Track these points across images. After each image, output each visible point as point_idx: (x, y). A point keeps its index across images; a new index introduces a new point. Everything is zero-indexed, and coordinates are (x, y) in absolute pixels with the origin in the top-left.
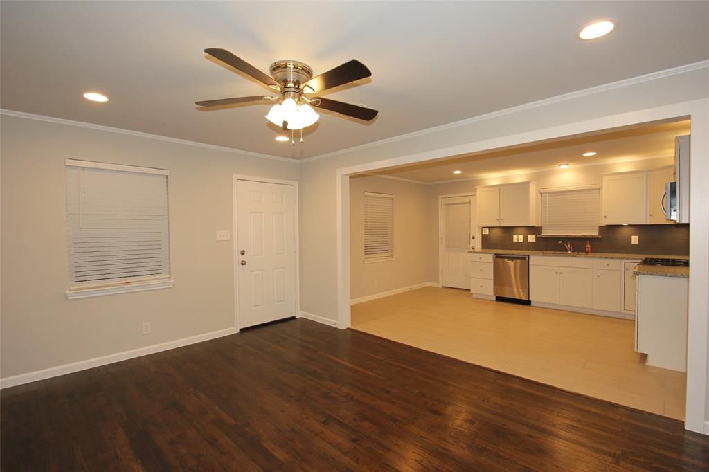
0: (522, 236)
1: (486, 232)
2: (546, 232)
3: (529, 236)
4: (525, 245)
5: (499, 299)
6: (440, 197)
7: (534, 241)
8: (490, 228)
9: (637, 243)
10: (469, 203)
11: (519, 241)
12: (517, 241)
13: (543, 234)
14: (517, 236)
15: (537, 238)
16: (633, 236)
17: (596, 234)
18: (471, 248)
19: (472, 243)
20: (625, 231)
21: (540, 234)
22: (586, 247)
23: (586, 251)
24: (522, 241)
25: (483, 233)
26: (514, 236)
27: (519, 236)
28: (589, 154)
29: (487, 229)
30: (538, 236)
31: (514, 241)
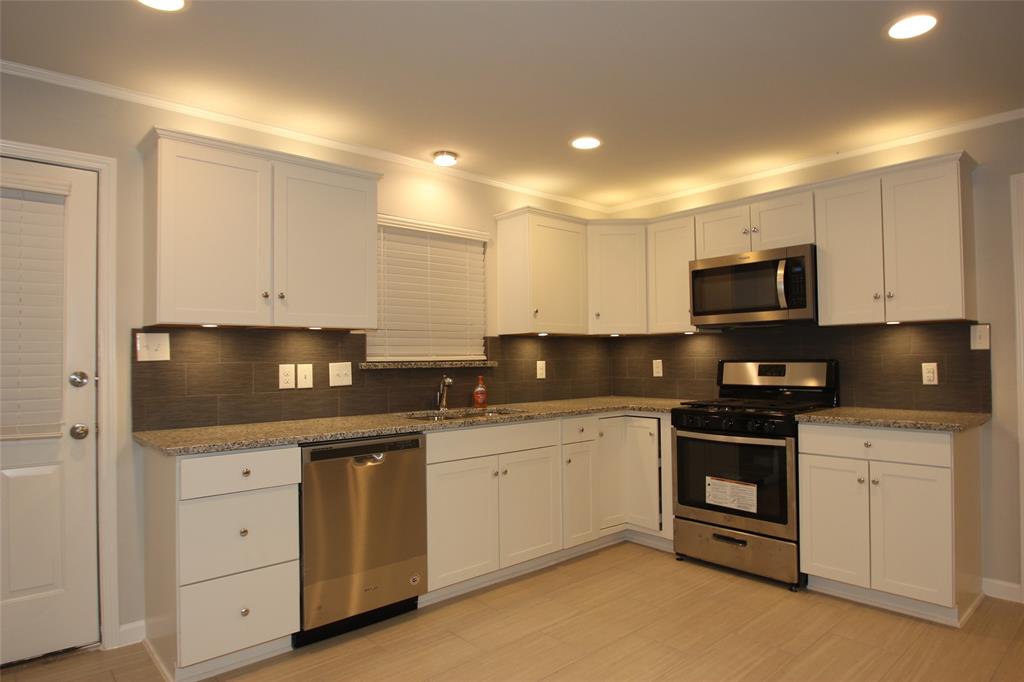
0: (309, 367)
1: (158, 350)
2: (380, 353)
3: (332, 366)
4: (320, 400)
7: (348, 381)
8: (175, 331)
9: (544, 377)
10: (60, 199)
11: (299, 387)
12: (294, 387)
13: (369, 359)
14: (293, 366)
15: (357, 373)
16: (538, 362)
17: (484, 358)
18: (66, 431)
19: (75, 408)
20: (528, 350)
21: (364, 360)
22: (477, 393)
23: (477, 403)
24: (311, 386)
25: (141, 358)
26: (281, 366)
27: (299, 366)
28: (586, 143)
29: (165, 338)
30: (363, 366)
31: (282, 385)
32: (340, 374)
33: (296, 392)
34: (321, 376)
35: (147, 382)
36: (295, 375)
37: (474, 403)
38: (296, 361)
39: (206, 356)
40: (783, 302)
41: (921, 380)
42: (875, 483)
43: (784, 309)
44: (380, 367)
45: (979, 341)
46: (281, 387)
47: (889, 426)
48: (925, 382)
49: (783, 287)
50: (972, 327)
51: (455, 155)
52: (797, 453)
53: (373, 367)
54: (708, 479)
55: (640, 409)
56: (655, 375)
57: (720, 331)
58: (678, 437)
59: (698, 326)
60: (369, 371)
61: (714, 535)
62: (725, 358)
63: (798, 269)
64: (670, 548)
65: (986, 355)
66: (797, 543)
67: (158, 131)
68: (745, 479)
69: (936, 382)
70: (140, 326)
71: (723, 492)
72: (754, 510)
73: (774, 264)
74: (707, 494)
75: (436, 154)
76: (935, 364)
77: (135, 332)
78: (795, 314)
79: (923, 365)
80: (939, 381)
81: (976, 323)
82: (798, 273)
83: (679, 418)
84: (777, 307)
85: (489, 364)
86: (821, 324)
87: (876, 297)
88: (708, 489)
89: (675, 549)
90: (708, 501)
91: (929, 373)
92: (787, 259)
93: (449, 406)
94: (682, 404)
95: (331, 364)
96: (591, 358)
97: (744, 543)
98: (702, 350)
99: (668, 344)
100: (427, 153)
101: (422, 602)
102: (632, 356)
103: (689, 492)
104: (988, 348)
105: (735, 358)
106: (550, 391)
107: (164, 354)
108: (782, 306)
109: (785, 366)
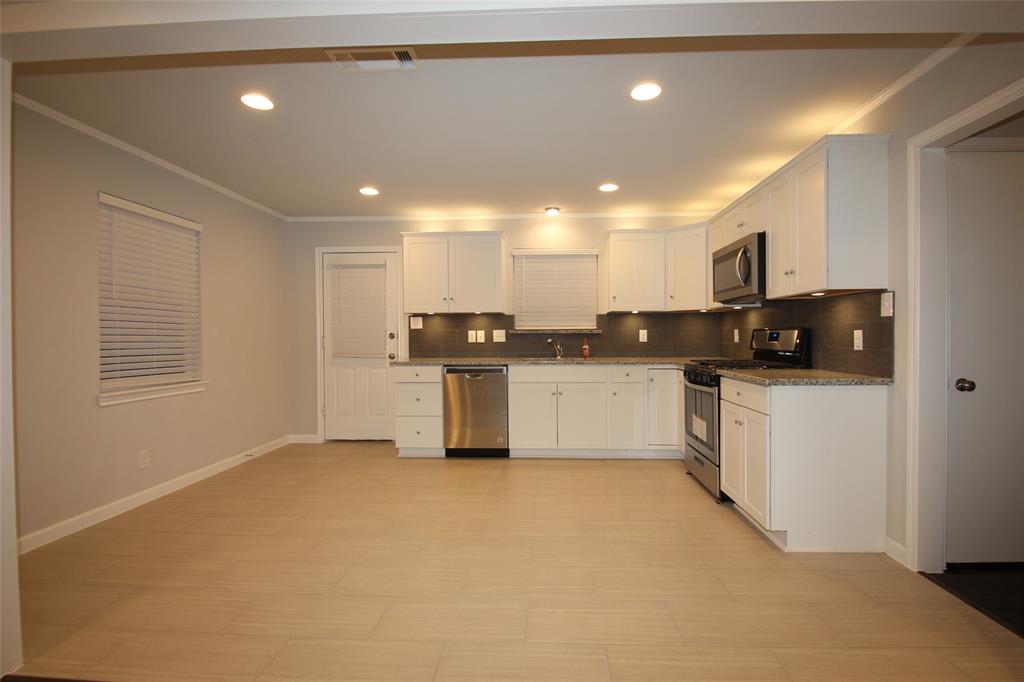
0: (483, 332)
1: (418, 324)
2: (522, 325)
3: (495, 331)
4: (489, 348)
5: (451, 453)
6: (318, 251)
7: (504, 340)
8: (425, 316)
9: (646, 340)
10: (384, 266)
11: (478, 342)
12: (474, 341)
13: (515, 328)
14: (475, 331)
15: (508, 335)
16: (640, 331)
17: (595, 328)
18: (387, 356)
19: (391, 347)
20: (631, 322)
21: (513, 329)
22: (584, 349)
24: (484, 341)
25: (412, 327)
26: (469, 331)
27: (478, 331)
28: (608, 188)
29: (420, 319)
30: (510, 332)
31: (470, 341)
32: (499, 336)
33: (476, 344)
34: (489, 337)
35: (415, 337)
36: (476, 336)
37: (583, 356)
38: (477, 329)
39: (437, 325)
40: (741, 282)
41: (853, 346)
43: (742, 287)
44: (519, 332)
45: (886, 308)
48: (856, 348)
50: (882, 295)
51: (558, 209)
52: (719, 399)
53: (516, 332)
54: (694, 416)
56: (735, 341)
58: (686, 387)
60: (514, 334)
61: (695, 456)
63: (749, 254)
65: (890, 320)
66: (719, 466)
67: (403, 234)
69: (861, 348)
70: (411, 314)
71: (697, 426)
72: (706, 440)
73: (735, 253)
74: (693, 427)
75: (547, 209)
76: (861, 331)
77: (410, 317)
79: (855, 332)
80: (864, 347)
81: (885, 291)
85: (598, 331)
86: (769, 297)
87: (786, 274)
88: (694, 423)
89: (686, 466)
90: (694, 432)
91: (858, 339)
92: (744, 247)
97: (702, 463)
100: (542, 210)
102: (727, 326)
103: (688, 425)
104: (892, 315)
106: (651, 350)
107: (420, 326)
108: (742, 285)
109: (779, 333)
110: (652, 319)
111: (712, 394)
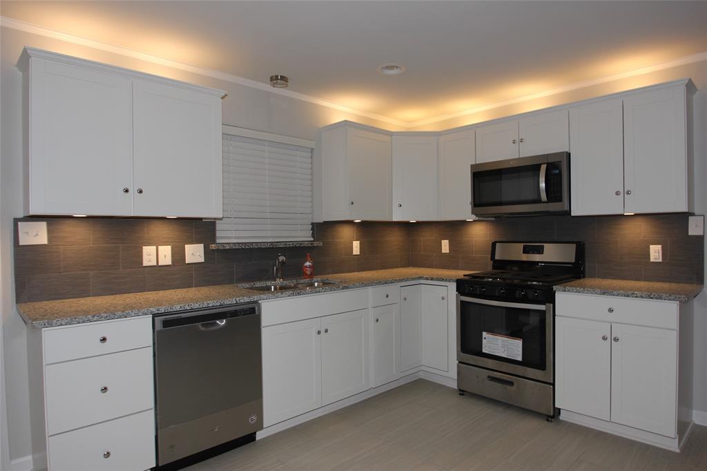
0: (168, 248)
1: (37, 235)
2: (228, 235)
4: (178, 274)
7: (201, 259)
8: (52, 220)
9: (358, 253)
11: (160, 264)
12: (155, 264)
13: (218, 241)
14: (155, 247)
15: (207, 252)
16: (354, 242)
17: (312, 239)
20: (346, 233)
21: (214, 241)
22: (306, 267)
23: (306, 274)
24: (170, 263)
25: (22, 242)
26: (144, 247)
27: (159, 247)
29: (43, 226)
30: (213, 246)
31: (145, 263)
32: (195, 253)
33: (158, 268)
34: (178, 255)
35: (29, 262)
36: (157, 254)
37: (303, 275)
38: (157, 244)
39: (79, 240)
40: (544, 196)
41: (649, 259)
42: (616, 340)
43: (544, 202)
44: (227, 247)
45: (694, 228)
46: (144, 265)
47: (628, 296)
48: (652, 260)
49: (544, 185)
50: (690, 218)
52: (554, 315)
53: (221, 248)
54: (484, 334)
55: (432, 280)
56: (443, 251)
57: (493, 219)
58: (461, 301)
59: (477, 215)
60: (218, 250)
61: (489, 377)
62: (497, 240)
63: (557, 171)
64: (454, 385)
65: (700, 240)
66: (553, 384)
67: (29, 51)
68: (513, 334)
69: (660, 260)
70: (21, 215)
71: (496, 344)
72: (520, 359)
74: (483, 346)
76: (660, 246)
77: (16, 221)
78: (554, 207)
79: (651, 246)
80: (663, 259)
81: (693, 214)
82: (557, 174)
83: (462, 287)
84: (539, 201)
85: (315, 244)
86: (573, 214)
87: (617, 193)
88: (484, 341)
89: (458, 387)
90: (484, 351)
91: (656, 252)
92: (547, 163)
93: (283, 277)
94: (464, 275)
95: (186, 246)
96: (394, 239)
97: (511, 384)
98: (480, 233)
99: (453, 228)
101: (260, 435)
102: (426, 237)
103: (469, 344)
104: (702, 234)
105: (504, 240)
106: (363, 263)
107: (42, 239)
108: (543, 200)
109: (543, 246)
110: (368, 229)
111: (543, 313)
